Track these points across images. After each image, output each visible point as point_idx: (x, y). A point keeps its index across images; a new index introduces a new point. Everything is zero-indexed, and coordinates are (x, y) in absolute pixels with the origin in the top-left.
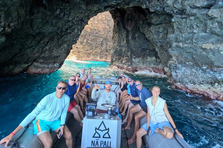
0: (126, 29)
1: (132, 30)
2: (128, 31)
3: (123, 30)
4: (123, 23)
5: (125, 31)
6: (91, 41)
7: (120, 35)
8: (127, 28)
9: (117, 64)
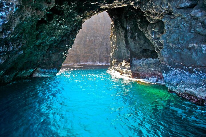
0: (125, 28)
1: (131, 29)
2: (126, 31)
3: (121, 30)
4: (120, 22)
5: (123, 30)
6: (88, 42)
7: (118, 35)
8: (125, 26)
9: (116, 68)
